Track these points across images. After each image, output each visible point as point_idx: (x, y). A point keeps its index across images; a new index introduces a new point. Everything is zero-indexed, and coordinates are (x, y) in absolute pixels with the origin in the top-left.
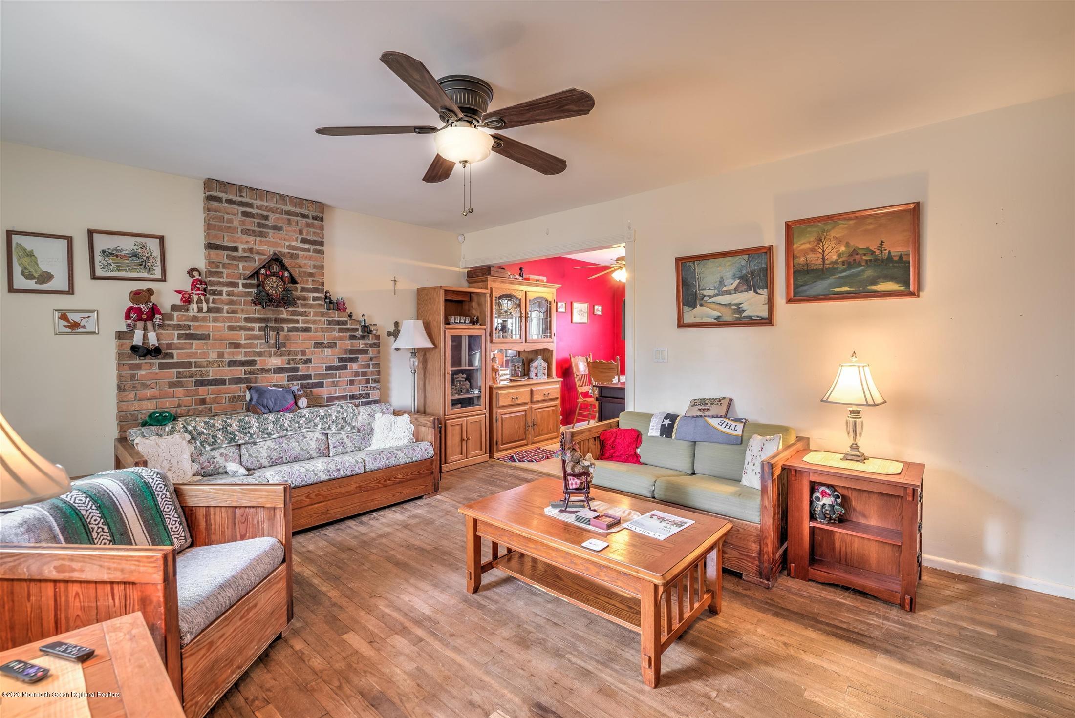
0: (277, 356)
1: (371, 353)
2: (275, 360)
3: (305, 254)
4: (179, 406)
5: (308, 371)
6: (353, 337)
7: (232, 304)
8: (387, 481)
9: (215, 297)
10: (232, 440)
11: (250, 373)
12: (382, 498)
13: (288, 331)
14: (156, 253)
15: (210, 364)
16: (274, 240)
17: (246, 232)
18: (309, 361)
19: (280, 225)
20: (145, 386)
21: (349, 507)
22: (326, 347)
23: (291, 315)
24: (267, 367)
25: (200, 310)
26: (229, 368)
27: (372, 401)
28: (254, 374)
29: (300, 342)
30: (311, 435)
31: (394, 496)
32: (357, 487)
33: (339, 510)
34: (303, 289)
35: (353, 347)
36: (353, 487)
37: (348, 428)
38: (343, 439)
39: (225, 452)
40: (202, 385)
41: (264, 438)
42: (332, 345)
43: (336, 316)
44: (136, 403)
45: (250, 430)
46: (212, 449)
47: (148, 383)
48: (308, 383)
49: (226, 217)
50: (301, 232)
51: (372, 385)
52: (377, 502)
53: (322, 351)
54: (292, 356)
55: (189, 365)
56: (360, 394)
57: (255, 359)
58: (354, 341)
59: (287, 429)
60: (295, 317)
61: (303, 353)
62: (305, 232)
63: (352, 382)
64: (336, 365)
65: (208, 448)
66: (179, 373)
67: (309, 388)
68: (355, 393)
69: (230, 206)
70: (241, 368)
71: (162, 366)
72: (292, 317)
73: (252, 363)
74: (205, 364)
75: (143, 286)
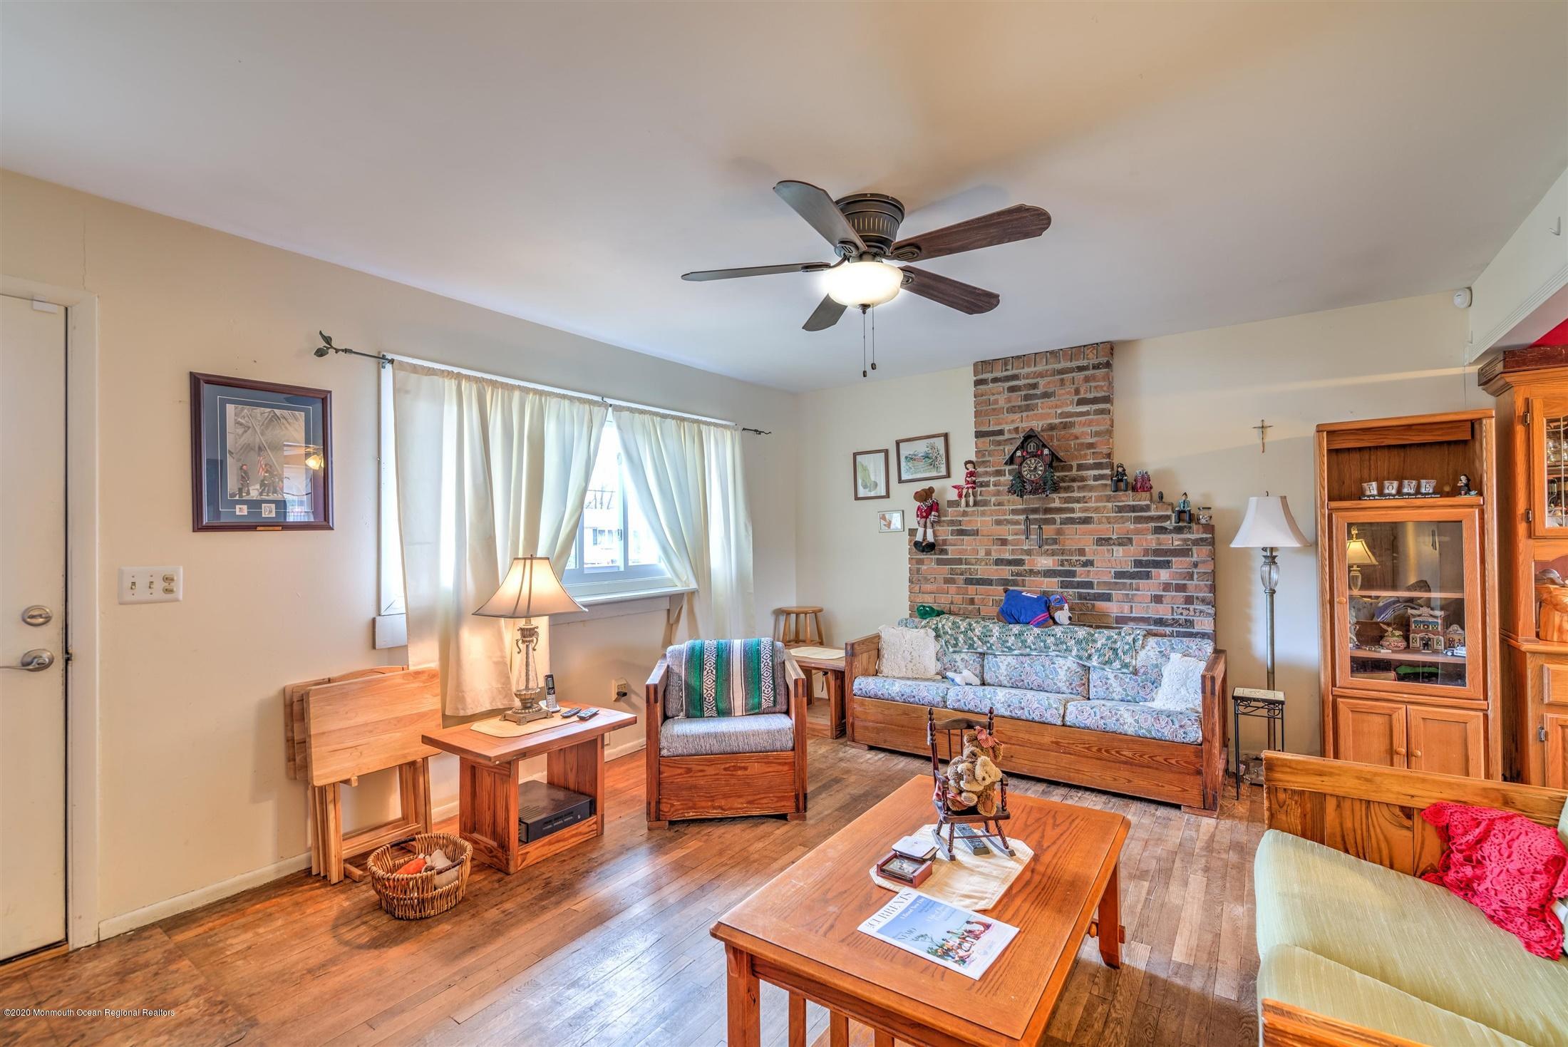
0: (1048, 555)
1: (1195, 555)
2: (1045, 560)
3: (1083, 419)
4: (952, 603)
5: (1088, 576)
6: (1160, 530)
7: (998, 495)
8: (1103, 751)
9: (983, 489)
10: (971, 646)
11: (1017, 574)
12: (1092, 773)
13: (1061, 524)
14: (942, 452)
15: (978, 561)
16: (1044, 411)
17: (1012, 410)
18: (1089, 563)
19: (1051, 390)
20: (927, 580)
21: (1040, 765)
22: (1114, 544)
23: (1065, 503)
24: (1036, 569)
25: (967, 505)
26: (995, 567)
27: (1198, 633)
28: (1021, 576)
29: (1078, 537)
30: (1060, 661)
31: (1115, 780)
32: (1052, 742)
33: (1026, 762)
34: (1080, 467)
35: (1160, 544)
36: (1047, 740)
37: (1117, 664)
38: (1107, 679)
39: (966, 658)
40: (972, 584)
41: (1003, 651)
42: (1125, 541)
43: (1129, 499)
44: (920, 595)
45: (989, 639)
46: (954, 652)
47: (929, 577)
48: (1088, 593)
49: (992, 398)
50: (1077, 392)
51: (1197, 607)
52: (1085, 777)
53: (1108, 550)
54: (1067, 555)
55: (959, 561)
56: (1173, 619)
57: (1023, 558)
58: (1162, 536)
59: (1030, 647)
60: (1070, 505)
61: (1082, 552)
62: (1082, 391)
63: (1158, 599)
64: (1131, 571)
65: (951, 650)
66: (952, 569)
67: (1090, 600)
68: (1165, 617)
69: (996, 384)
70: (1008, 568)
71: (939, 562)
72: (1066, 505)
73: (1019, 562)
74: (974, 561)
75: (925, 485)
